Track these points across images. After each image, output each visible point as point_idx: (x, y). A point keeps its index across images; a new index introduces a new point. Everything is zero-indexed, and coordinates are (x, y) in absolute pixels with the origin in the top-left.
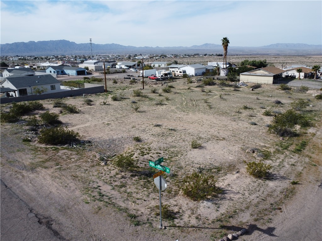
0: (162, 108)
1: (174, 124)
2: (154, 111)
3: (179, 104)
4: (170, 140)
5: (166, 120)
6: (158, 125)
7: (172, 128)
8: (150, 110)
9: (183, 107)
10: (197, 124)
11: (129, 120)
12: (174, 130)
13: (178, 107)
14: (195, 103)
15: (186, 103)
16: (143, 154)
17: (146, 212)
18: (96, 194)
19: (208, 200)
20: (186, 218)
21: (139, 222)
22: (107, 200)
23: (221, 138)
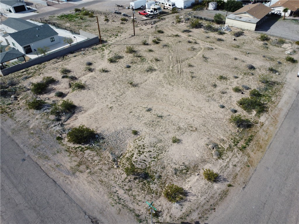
0: (152, 76)
1: (161, 107)
2: (145, 83)
3: (167, 69)
4: (158, 131)
5: (155, 100)
6: (149, 110)
7: (160, 114)
8: (142, 81)
9: (169, 75)
10: (178, 106)
11: (126, 101)
12: (161, 117)
13: (165, 75)
14: (180, 67)
15: (173, 66)
16: (140, 154)
18: (116, 198)
19: (177, 202)
23: (194, 129)
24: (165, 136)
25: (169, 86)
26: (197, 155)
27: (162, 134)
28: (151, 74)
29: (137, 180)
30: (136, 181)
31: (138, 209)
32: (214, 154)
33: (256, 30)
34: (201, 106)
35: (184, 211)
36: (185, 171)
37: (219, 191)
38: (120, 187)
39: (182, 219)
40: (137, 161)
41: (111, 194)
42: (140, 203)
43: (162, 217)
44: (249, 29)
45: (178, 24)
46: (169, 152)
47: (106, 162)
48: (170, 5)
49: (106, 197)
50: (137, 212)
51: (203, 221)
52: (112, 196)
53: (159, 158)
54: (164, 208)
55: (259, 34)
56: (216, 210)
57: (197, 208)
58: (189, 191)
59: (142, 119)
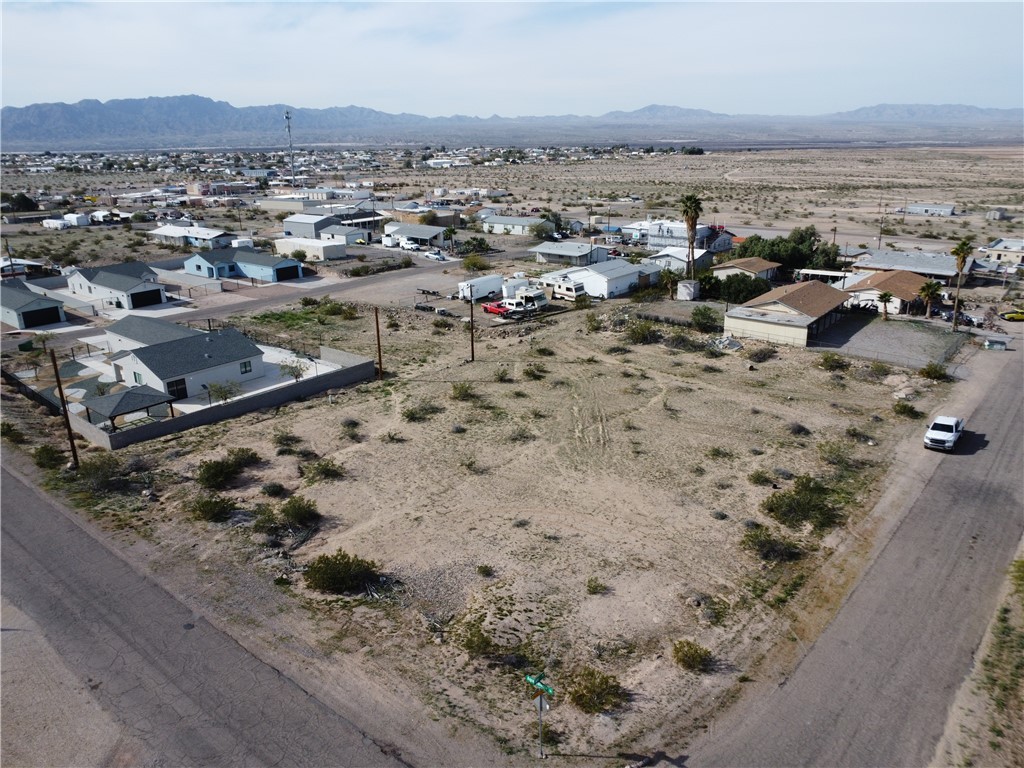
0: (526, 452)
1: (553, 518)
2: (508, 466)
3: (565, 435)
4: (547, 568)
5: (536, 502)
6: (522, 524)
7: (551, 532)
8: (499, 461)
9: (574, 450)
10: (601, 515)
11: (458, 505)
12: (555, 538)
13: (562, 449)
14: (603, 431)
15: (582, 430)
16: (501, 613)
17: (519, 732)
18: (443, 704)
19: (606, 712)
20: (573, 742)
21: (511, 748)
22: (461, 715)
23: (647, 564)
24: (568, 581)
25: (574, 474)
26: (655, 620)
27: (559, 574)
28: (524, 446)
29: (497, 669)
30: (493, 672)
31: (503, 727)
32: (700, 617)
33: (809, 344)
34: (664, 516)
35: (624, 730)
36: (625, 651)
37: (717, 691)
38: (453, 682)
39: (621, 747)
40: (495, 630)
41: (429, 697)
42: (506, 716)
43: (568, 744)
44: (790, 341)
45: (593, 335)
46: (581, 615)
47: (411, 631)
48: (568, 289)
49: (416, 703)
50: (502, 734)
51: (676, 750)
52: (433, 701)
53: (553, 626)
54: (571, 727)
55: (817, 355)
56: (711, 729)
57: (660, 726)
58: (636, 691)
59: (502, 543)
